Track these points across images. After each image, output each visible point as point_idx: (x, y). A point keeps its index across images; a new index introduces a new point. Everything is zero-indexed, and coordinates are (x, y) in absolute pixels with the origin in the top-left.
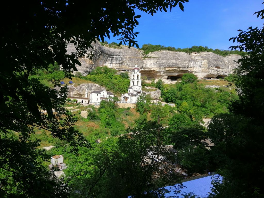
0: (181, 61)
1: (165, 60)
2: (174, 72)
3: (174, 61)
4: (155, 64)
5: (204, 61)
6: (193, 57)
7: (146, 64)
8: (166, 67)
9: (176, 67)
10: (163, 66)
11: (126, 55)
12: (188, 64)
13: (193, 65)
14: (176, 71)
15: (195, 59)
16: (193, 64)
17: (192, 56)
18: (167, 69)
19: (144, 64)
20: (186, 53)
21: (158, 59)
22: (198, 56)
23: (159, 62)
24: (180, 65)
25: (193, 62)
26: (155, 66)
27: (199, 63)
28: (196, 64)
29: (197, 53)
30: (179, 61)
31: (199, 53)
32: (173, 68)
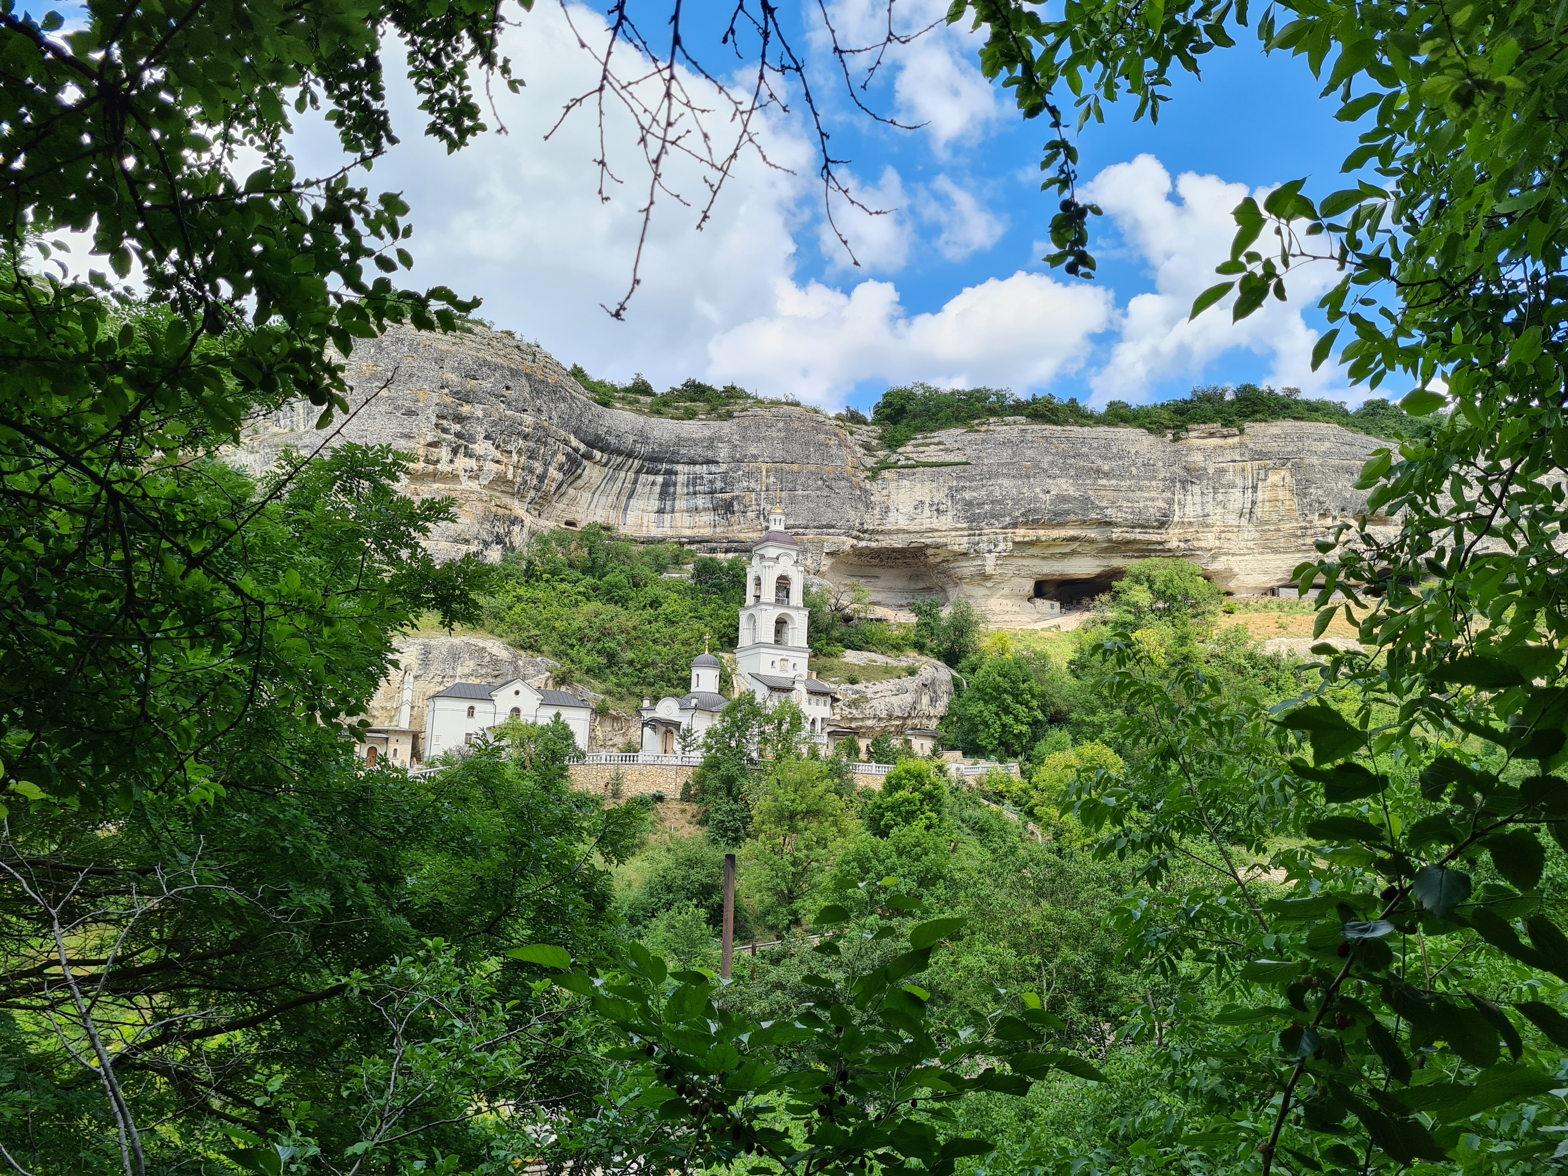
0: (1114, 482)
1: (1005, 482)
2: (1073, 553)
3: (1065, 486)
4: (942, 507)
5: (1274, 478)
6: (1197, 458)
7: (887, 510)
8: (1015, 525)
9: (1085, 522)
10: (994, 516)
11: (755, 457)
12: (1161, 504)
13: (1198, 508)
14: (1088, 548)
15: (1211, 471)
16: (1198, 499)
17: (1190, 449)
18: (1021, 534)
19: (869, 506)
20: (1150, 431)
21: (959, 478)
22: (1233, 448)
23: (968, 495)
24: (1108, 512)
25: (1196, 489)
26: (946, 522)
27: (1236, 495)
28: (1220, 497)
29: (1225, 431)
30: (1103, 482)
31: (1235, 431)
32: (1062, 525)
